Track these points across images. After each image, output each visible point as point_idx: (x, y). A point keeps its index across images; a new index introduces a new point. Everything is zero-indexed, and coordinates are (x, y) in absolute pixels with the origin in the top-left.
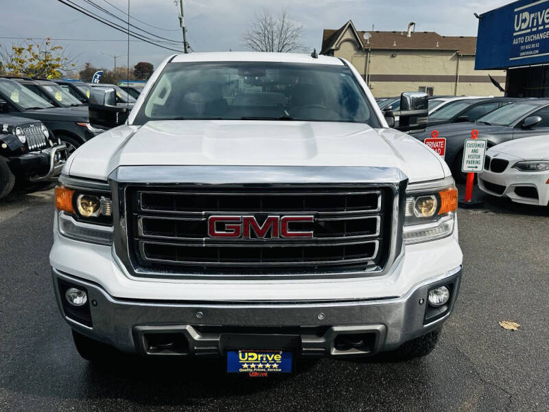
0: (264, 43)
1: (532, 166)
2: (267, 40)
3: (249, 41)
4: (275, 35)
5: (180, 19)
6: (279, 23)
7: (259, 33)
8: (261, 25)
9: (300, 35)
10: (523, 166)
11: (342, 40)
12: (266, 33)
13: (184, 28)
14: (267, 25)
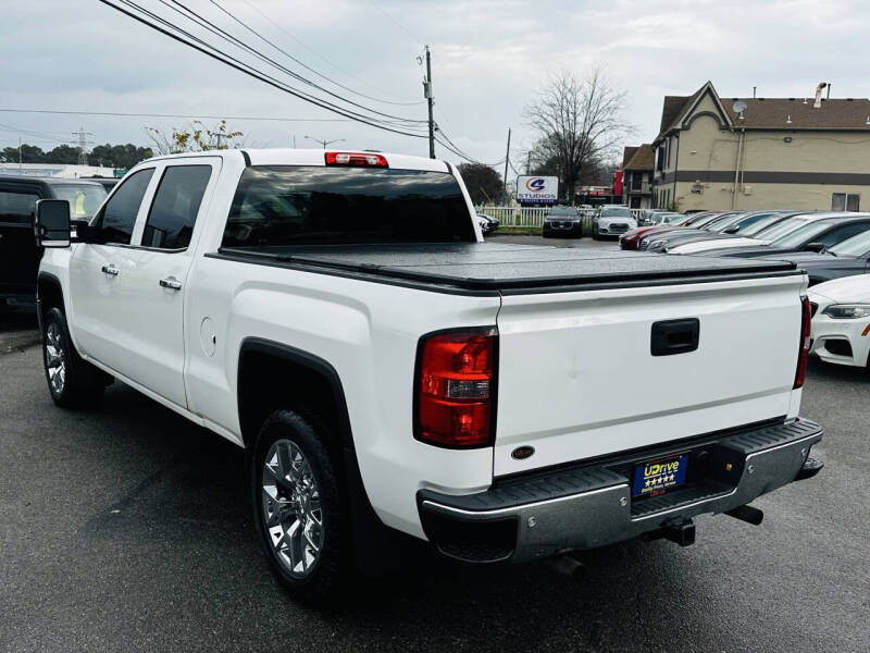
0: (559, 119)
1: (847, 312)
2: (565, 115)
3: (537, 118)
4: (579, 107)
5: (425, 85)
6: (587, 88)
7: (552, 105)
8: (557, 92)
9: (621, 106)
10: (837, 312)
11: (694, 113)
12: (565, 104)
13: (430, 100)
14: (566, 91)
